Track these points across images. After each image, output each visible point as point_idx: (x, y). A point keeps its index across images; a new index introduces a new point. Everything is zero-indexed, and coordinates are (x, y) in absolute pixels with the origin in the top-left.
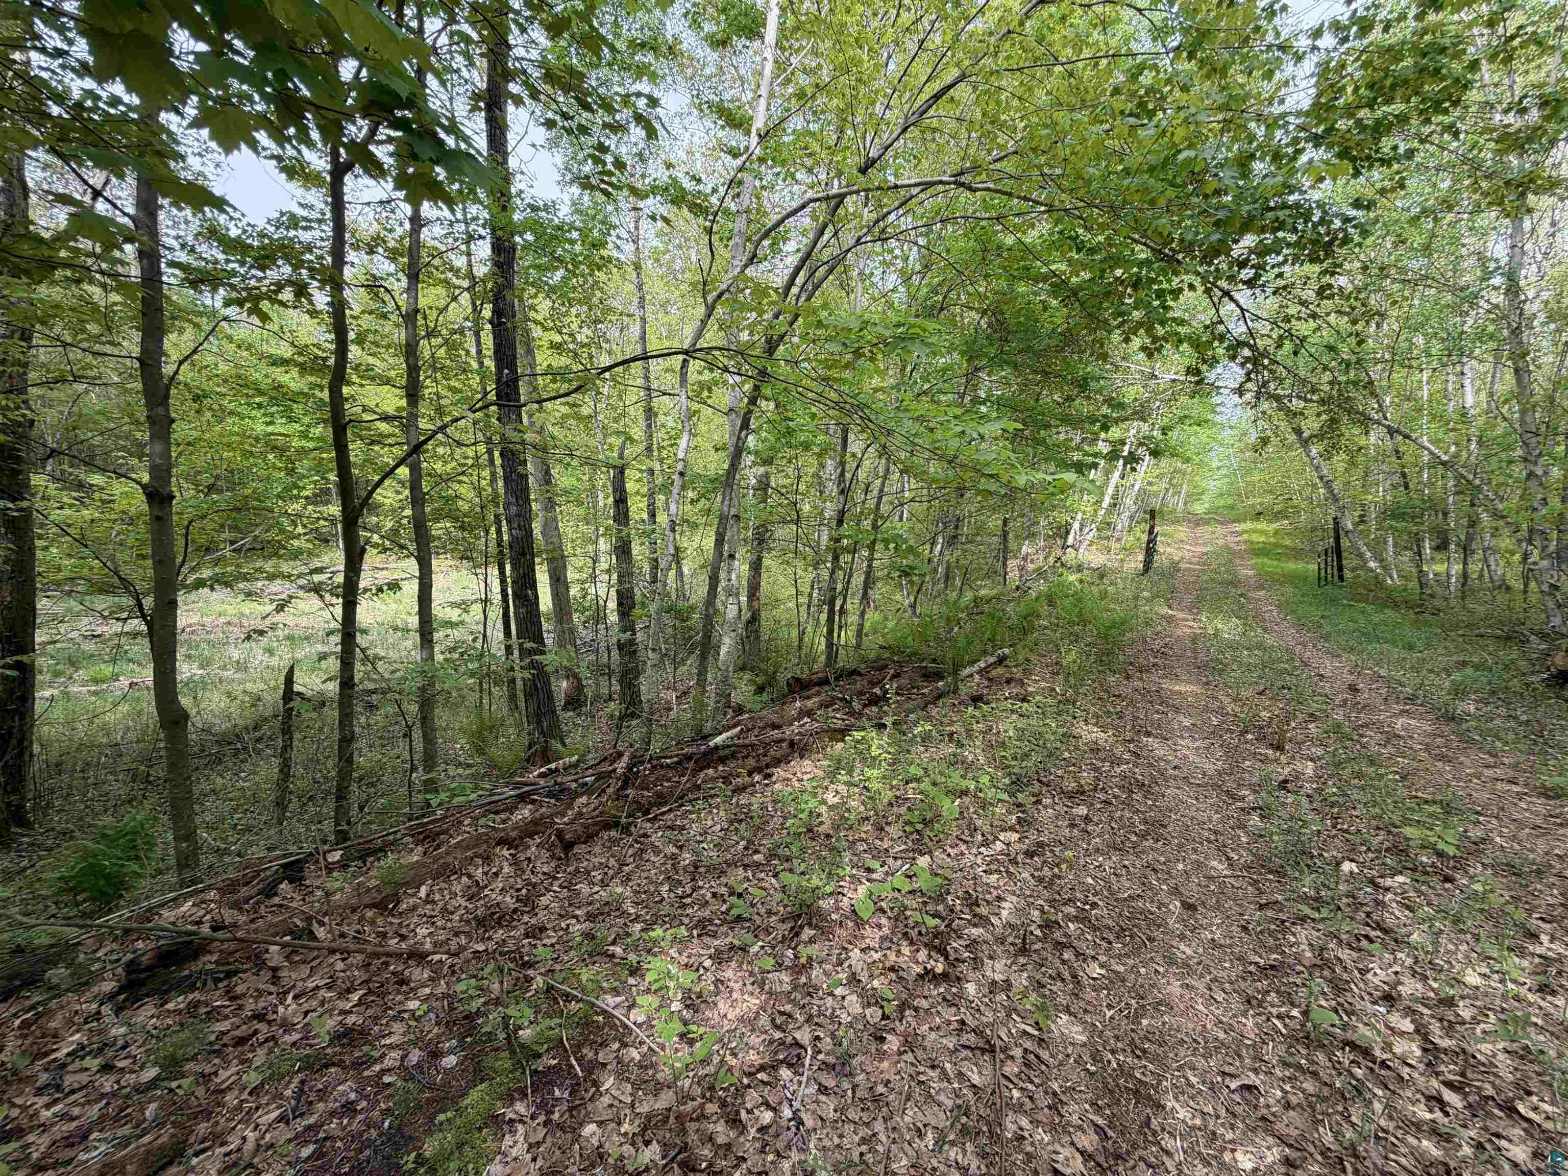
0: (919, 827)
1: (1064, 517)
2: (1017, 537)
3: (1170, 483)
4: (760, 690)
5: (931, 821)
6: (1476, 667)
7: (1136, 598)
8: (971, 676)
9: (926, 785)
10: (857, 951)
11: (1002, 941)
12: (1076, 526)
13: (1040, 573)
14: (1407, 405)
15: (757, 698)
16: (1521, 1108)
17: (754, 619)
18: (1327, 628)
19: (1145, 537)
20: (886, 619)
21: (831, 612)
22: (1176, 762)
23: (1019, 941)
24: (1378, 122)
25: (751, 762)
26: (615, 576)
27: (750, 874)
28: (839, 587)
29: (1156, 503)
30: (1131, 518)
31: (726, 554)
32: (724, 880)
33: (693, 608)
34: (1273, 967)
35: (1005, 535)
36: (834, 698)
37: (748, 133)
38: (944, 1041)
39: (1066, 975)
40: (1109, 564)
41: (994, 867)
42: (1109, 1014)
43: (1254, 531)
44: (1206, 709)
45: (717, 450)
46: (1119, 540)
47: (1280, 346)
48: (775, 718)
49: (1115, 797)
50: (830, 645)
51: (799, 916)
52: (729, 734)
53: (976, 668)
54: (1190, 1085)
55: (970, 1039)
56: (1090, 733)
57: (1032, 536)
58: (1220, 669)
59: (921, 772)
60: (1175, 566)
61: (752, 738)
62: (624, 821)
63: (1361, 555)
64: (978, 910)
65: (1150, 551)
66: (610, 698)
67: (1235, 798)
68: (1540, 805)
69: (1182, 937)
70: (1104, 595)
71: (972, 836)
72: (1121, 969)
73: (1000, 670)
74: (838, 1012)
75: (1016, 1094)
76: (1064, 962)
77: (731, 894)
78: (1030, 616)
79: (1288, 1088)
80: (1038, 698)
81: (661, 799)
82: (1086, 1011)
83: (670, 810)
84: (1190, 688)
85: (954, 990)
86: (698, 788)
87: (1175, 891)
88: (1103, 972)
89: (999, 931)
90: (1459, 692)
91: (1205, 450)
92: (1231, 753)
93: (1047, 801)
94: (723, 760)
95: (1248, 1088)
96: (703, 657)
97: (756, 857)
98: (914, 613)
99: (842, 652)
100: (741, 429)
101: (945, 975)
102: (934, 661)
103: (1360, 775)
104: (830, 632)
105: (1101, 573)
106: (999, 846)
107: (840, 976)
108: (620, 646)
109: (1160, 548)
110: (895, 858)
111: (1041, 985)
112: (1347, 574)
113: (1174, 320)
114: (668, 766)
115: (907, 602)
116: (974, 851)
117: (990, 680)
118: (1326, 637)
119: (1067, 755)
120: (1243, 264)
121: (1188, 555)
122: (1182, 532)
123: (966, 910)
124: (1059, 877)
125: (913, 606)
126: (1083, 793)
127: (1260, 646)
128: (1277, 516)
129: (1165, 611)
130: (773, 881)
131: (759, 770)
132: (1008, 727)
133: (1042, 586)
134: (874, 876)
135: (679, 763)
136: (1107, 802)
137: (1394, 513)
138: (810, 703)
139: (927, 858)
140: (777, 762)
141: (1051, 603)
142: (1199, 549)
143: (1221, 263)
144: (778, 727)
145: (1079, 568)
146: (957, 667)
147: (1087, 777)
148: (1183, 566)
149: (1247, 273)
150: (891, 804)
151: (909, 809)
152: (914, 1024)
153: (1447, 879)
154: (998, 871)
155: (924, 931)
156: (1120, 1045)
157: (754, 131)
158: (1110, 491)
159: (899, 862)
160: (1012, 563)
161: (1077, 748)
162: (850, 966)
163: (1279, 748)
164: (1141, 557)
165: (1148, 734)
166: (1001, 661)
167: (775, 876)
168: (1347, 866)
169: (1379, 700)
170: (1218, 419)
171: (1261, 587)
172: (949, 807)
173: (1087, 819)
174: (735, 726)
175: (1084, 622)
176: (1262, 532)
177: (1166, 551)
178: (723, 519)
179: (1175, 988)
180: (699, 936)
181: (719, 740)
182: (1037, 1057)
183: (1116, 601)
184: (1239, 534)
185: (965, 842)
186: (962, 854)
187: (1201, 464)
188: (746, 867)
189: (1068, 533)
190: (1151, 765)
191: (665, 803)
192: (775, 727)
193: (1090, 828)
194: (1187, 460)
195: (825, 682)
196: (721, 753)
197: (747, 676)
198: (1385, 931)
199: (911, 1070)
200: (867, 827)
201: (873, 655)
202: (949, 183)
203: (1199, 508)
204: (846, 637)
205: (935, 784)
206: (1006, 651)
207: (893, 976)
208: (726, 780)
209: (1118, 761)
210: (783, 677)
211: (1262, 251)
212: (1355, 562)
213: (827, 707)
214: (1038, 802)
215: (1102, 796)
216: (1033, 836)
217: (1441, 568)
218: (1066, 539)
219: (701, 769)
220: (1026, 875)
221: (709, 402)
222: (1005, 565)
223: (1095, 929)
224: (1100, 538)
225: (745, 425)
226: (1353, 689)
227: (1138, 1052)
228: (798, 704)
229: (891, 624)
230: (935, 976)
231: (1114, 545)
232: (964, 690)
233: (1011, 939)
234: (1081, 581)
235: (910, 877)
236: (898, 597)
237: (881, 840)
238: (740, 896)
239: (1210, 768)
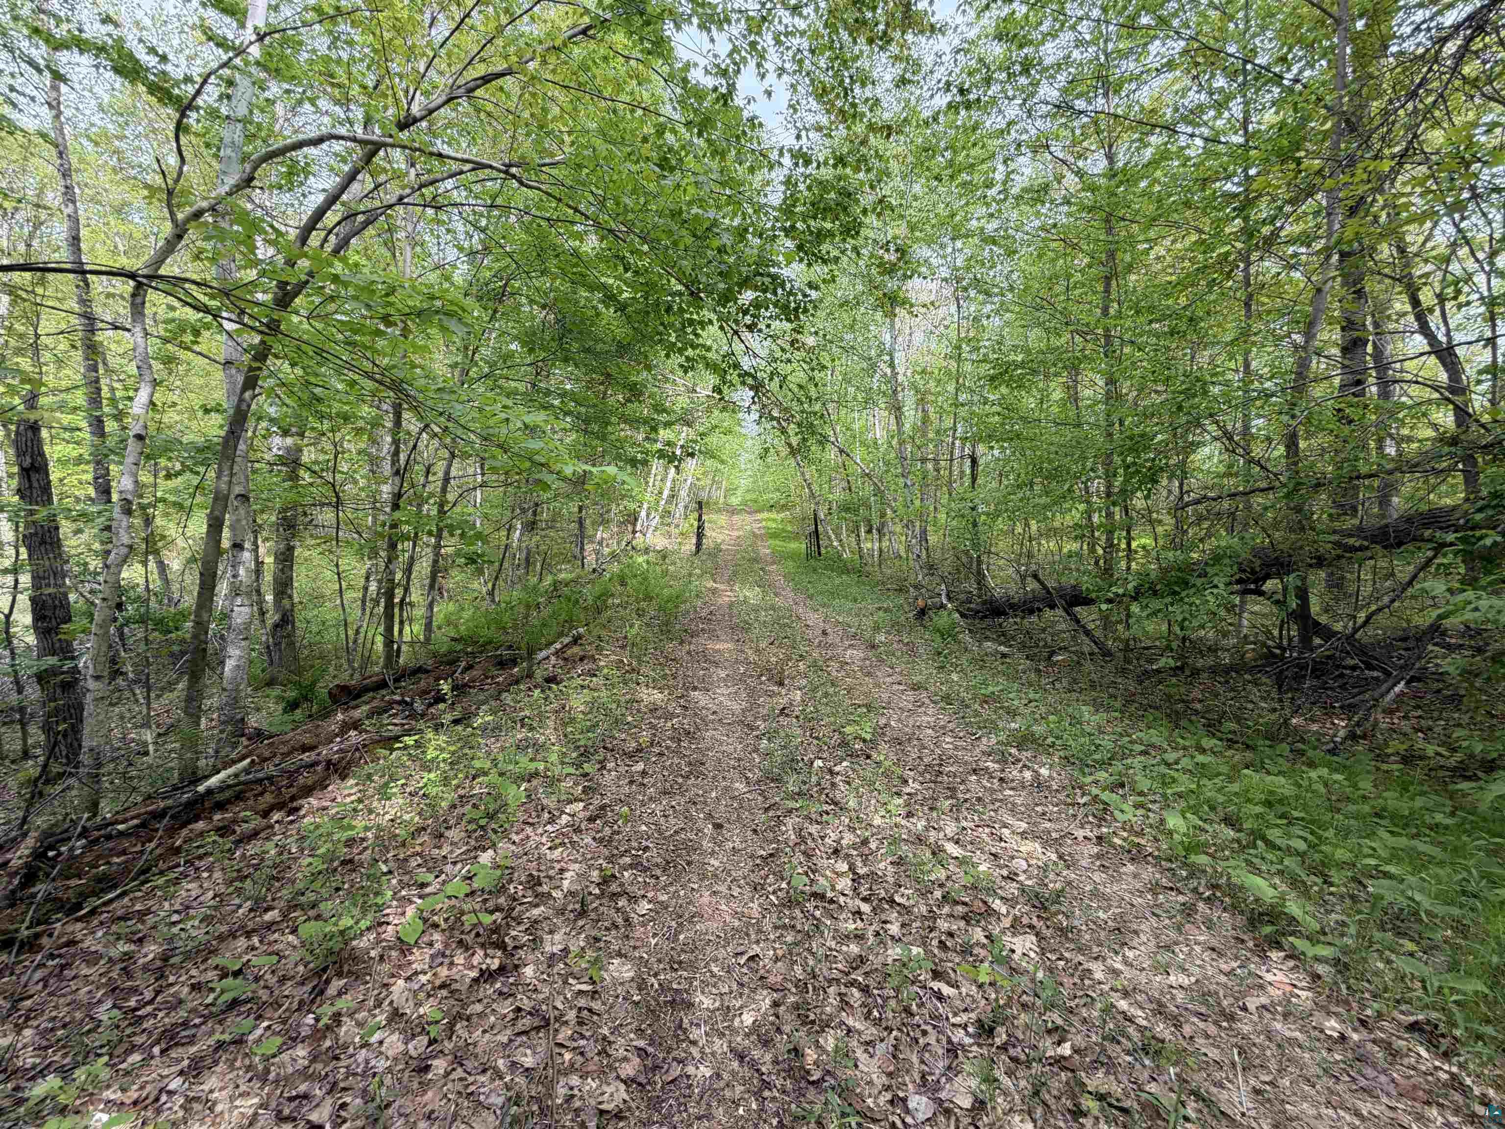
0: (483, 822)
1: (633, 506)
2: (593, 523)
3: (713, 480)
4: (292, 706)
5: (497, 812)
6: (886, 611)
7: (690, 575)
8: (548, 658)
9: (493, 777)
10: (401, 982)
11: (561, 912)
12: (643, 514)
13: (614, 556)
14: (849, 433)
15: (286, 717)
16: (897, 899)
17: (286, 620)
18: (811, 591)
19: (696, 524)
20: (463, 609)
21: (390, 606)
22: (715, 708)
23: (578, 906)
24: (820, 231)
25: (268, 798)
26: (25, 579)
27: (255, 940)
28: (398, 576)
29: (704, 496)
30: (686, 507)
31: (226, 544)
32: (213, 961)
33: (183, 615)
34: (771, 855)
35: (581, 522)
36: (391, 703)
37: (242, 25)
38: (499, 1037)
39: (620, 921)
40: (670, 547)
41: (557, 841)
42: (653, 942)
43: (769, 519)
44: (737, 661)
45: (207, 411)
46: (677, 526)
47: (771, 379)
48: (307, 739)
49: (668, 748)
50: (389, 642)
51: (324, 970)
52: (230, 771)
53: (552, 649)
54: (713, 975)
55: (526, 1022)
56: (651, 696)
57: (604, 522)
58: (746, 628)
59: (488, 765)
60: (718, 549)
61: (270, 769)
62: (25, 933)
63: (829, 538)
64: (540, 889)
65: (700, 535)
66: (26, 755)
67: (752, 728)
68: (910, 695)
69: (713, 853)
70: (665, 573)
71: (538, 816)
72: (665, 898)
73: (576, 649)
74: (373, 1063)
75: (568, 1056)
76: (618, 910)
77: (223, 976)
78: (605, 594)
79: (777, 946)
80: (606, 671)
81: (106, 883)
82: (635, 948)
83: (124, 894)
84: (726, 646)
85: (511, 980)
86: (177, 851)
87: (710, 816)
88: (650, 906)
89: (559, 904)
90: (877, 629)
91: (736, 455)
92: (752, 693)
93: (611, 765)
94: (221, 806)
95: (752, 958)
96: (195, 677)
97: (268, 917)
98: (493, 601)
99: (404, 648)
100: (244, 389)
101: (502, 969)
102: (510, 647)
103: (826, 695)
104: (389, 629)
105: (664, 555)
106: (565, 819)
107: (378, 1019)
108: (41, 678)
109: (708, 532)
110: (454, 863)
111: (597, 940)
112: (823, 551)
113: (703, 346)
114: (121, 834)
115: (484, 590)
116: (540, 831)
117: (565, 659)
118: (811, 597)
119: (630, 719)
120: (745, 312)
121: (727, 538)
122: (722, 519)
123: (530, 892)
124: (618, 833)
125: (491, 593)
126: (641, 751)
127: (773, 608)
128: (784, 508)
129: (710, 584)
130: (291, 938)
131: (279, 806)
132: (578, 702)
133: (615, 568)
134: (428, 890)
135: (143, 825)
136: (661, 754)
137: (846, 508)
138: (357, 714)
139: (490, 852)
140: (308, 791)
141: (623, 583)
142: (736, 533)
143: (732, 308)
144: (311, 748)
145: (647, 551)
146: (531, 652)
147: (645, 736)
148: (723, 547)
149: (748, 320)
150: (454, 806)
151: (475, 806)
152: (466, 1035)
153: (868, 757)
154: (563, 844)
155: (481, 932)
156: (661, 966)
157: (250, 25)
158: (669, 484)
159: (459, 866)
160: (589, 547)
161: (639, 711)
162: (392, 1002)
163: (781, 684)
164: (694, 541)
165: (695, 689)
166: (576, 641)
167: (294, 931)
168: (819, 763)
169: (838, 640)
170: (743, 431)
171: (774, 563)
172: (515, 794)
173: (644, 773)
174: (243, 758)
175: (648, 598)
176: (774, 520)
177: (712, 536)
178: (220, 501)
179: (706, 898)
180: (163, 1052)
181: (214, 781)
182: (590, 1010)
183: (675, 578)
184: (760, 521)
185: (532, 824)
186: (528, 837)
187: (733, 466)
188: (248, 935)
189: (636, 520)
190: (696, 714)
191: (115, 887)
192: (305, 749)
193: (645, 781)
194: (723, 462)
195: (382, 685)
196: (219, 797)
197: (276, 691)
198: (836, 804)
199: (459, 1087)
200: (425, 837)
201: (443, 650)
202: (499, 171)
203: (735, 501)
204: (413, 631)
205: (501, 774)
206: (581, 630)
207: (444, 992)
208: (224, 830)
209: (672, 716)
210: (322, 690)
211: (757, 305)
212: (827, 542)
213: (379, 714)
214: (604, 768)
215: (656, 750)
216: (597, 802)
217: (869, 545)
218: (634, 525)
219: (184, 825)
220: (588, 840)
221: (196, 348)
222: (582, 549)
223: (646, 869)
224: (662, 524)
225: (251, 383)
226: (824, 633)
227: (676, 966)
228: (340, 717)
229: (466, 615)
230: (490, 975)
231: (675, 531)
232: (539, 674)
233: (570, 907)
234: (648, 562)
235: (470, 878)
236: (475, 585)
237: (440, 847)
238: (237, 974)
239: (736, 707)
